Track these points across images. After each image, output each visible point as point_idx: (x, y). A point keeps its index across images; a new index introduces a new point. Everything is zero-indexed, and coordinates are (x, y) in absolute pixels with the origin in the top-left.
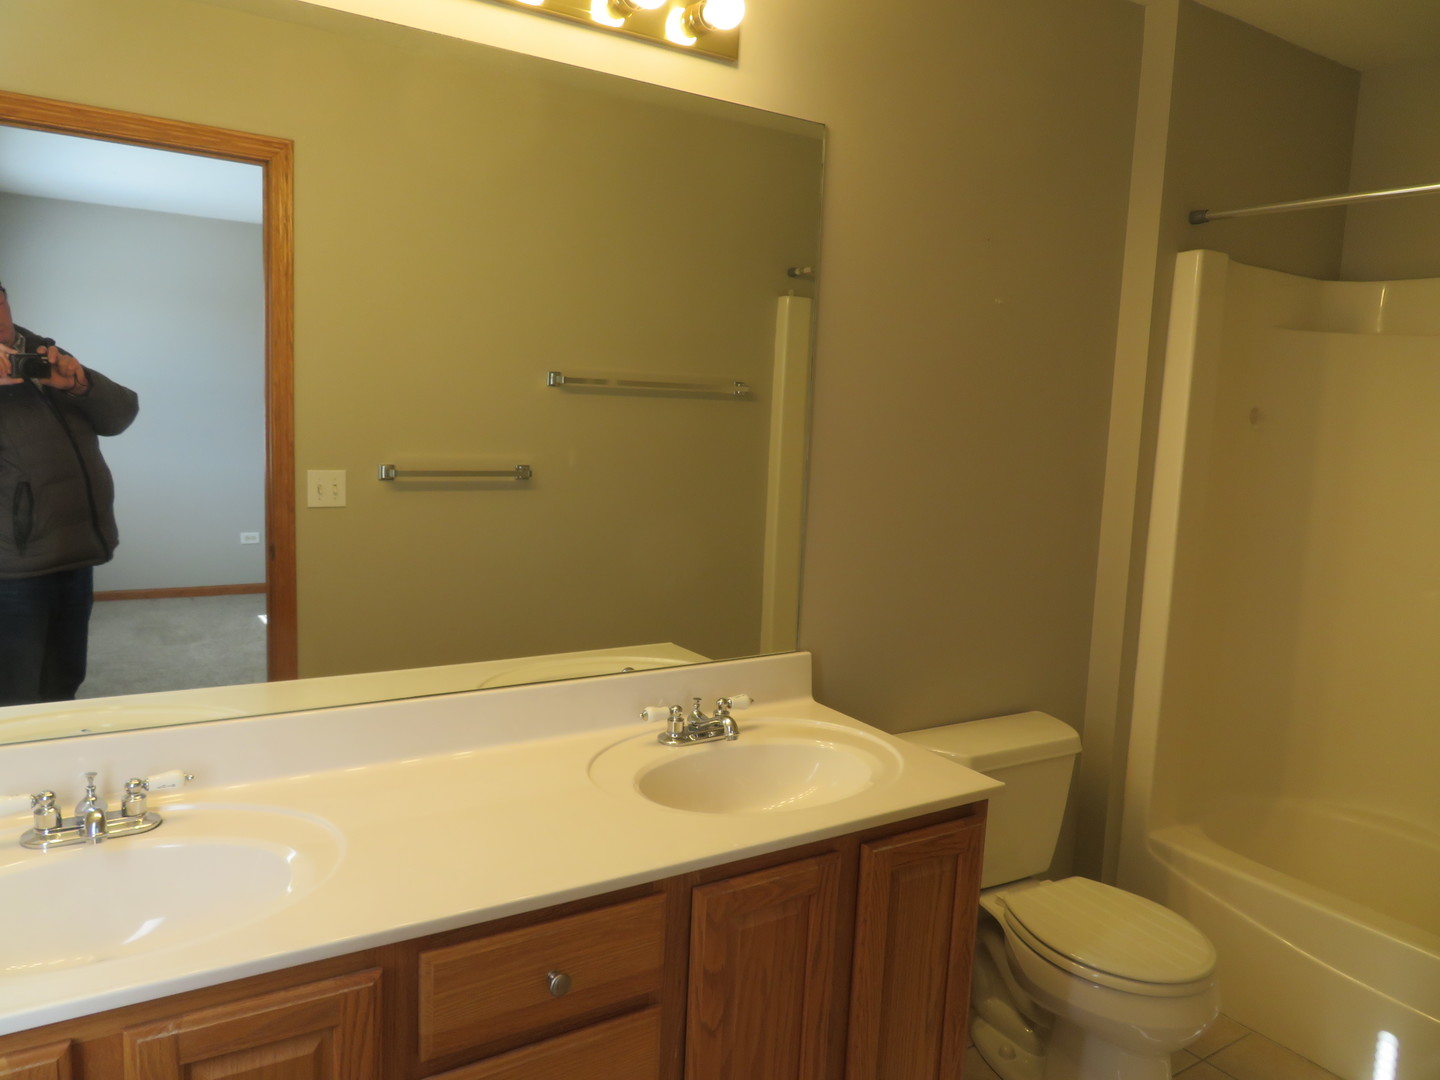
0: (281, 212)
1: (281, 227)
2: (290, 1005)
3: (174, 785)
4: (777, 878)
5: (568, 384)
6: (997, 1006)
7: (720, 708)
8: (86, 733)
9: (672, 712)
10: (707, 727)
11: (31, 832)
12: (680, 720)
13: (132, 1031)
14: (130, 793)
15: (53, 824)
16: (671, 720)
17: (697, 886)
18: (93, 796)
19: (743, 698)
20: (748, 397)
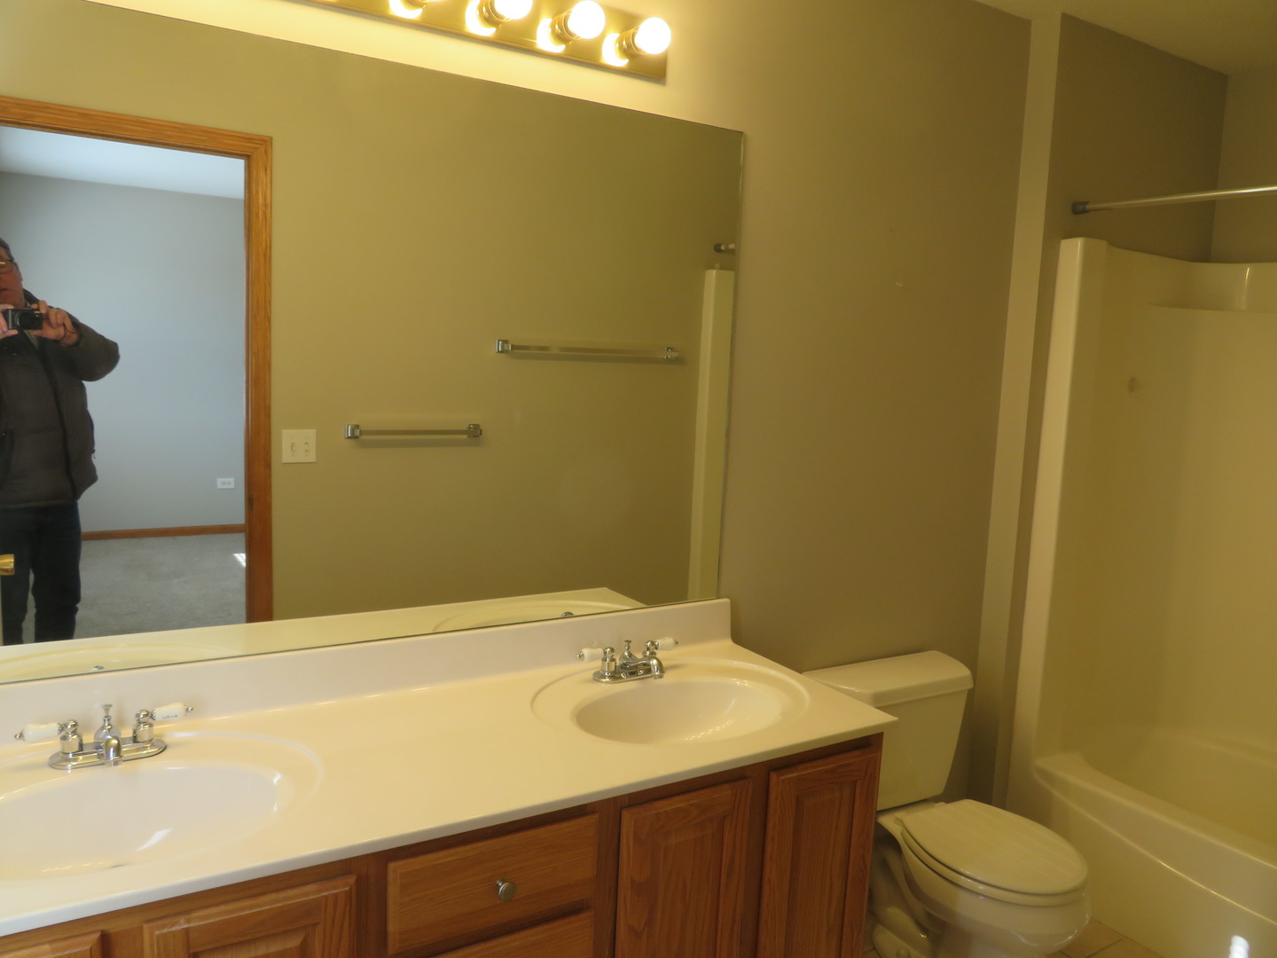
0: (261, 201)
1: (261, 213)
2: (280, 905)
3: (176, 716)
4: (695, 801)
5: (515, 351)
6: (896, 914)
7: (648, 649)
8: (101, 670)
9: (605, 653)
10: (636, 667)
11: (58, 754)
12: (613, 660)
13: (151, 925)
14: (140, 723)
15: (76, 748)
16: (605, 660)
17: (626, 807)
18: (109, 725)
19: (669, 641)
20: (678, 361)
